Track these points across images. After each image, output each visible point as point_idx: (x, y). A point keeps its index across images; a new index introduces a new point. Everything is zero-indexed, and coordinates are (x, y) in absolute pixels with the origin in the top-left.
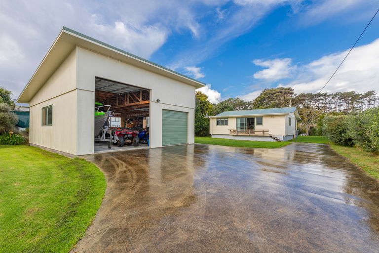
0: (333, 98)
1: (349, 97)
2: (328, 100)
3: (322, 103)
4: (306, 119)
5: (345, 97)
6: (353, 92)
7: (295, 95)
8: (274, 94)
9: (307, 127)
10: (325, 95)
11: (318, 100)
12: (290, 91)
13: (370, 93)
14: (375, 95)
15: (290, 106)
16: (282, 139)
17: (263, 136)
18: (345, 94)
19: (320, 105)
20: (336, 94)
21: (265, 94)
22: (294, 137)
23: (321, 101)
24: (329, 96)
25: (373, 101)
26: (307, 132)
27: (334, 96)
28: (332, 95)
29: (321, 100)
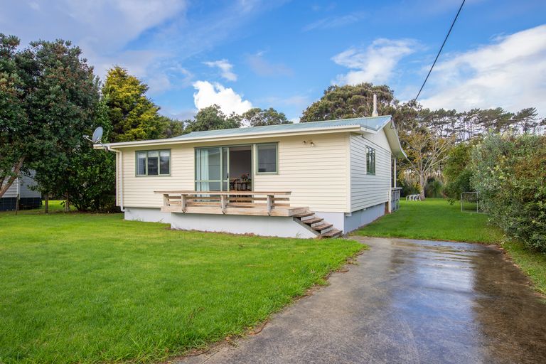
0: (465, 120)
1: (493, 119)
2: (457, 125)
3: (447, 130)
4: (419, 159)
5: (487, 120)
6: (499, 110)
7: (396, 102)
8: (350, 96)
9: (421, 179)
10: (451, 114)
11: (441, 123)
12: (385, 93)
13: (527, 113)
14: (536, 117)
15: (375, 114)
16: (339, 225)
17: (269, 218)
18: (485, 113)
19: (444, 133)
20: (471, 113)
21: (329, 98)
22: (387, 210)
23: (445, 126)
24: (459, 116)
25: (532, 129)
26: (422, 191)
27: (468, 116)
28: (465, 114)
29: (445, 123)
